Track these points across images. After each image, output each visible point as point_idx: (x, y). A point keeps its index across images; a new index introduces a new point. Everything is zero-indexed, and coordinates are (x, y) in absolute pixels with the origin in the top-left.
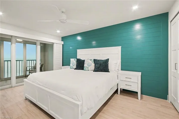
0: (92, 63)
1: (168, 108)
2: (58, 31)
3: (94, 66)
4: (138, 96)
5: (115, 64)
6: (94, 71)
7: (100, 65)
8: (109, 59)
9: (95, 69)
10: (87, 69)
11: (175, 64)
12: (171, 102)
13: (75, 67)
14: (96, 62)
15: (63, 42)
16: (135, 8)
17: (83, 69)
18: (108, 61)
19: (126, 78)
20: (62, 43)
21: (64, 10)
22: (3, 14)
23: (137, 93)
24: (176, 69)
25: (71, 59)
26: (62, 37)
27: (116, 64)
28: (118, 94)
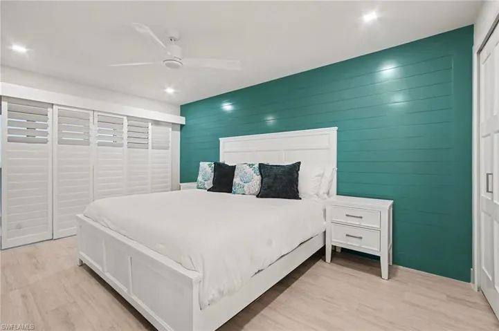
0: (255, 175)
1: (471, 307)
2: (170, 91)
3: (259, 182)
4: (380, 268)
5: (316, 176)
6: (258, 196)
7: (276, 178)
8: (300, 163)
9: (262, 191)
10: (240, 190)
11: (488, 175)
12: (479, 289)
13: (209, 184)
14: (264, 171)
15: (184, 118)
16: (370, 17)
17: (230, 191)
18: (299, 170)
19: (347, 215)
20: (182, 121)
21: (175, 35)
22: (28, 52)
23: (378, 258)
24: (490, 190)
25: (201, 163)
26: (181, 106)
27: (322, 176)
28: (325, 261)
